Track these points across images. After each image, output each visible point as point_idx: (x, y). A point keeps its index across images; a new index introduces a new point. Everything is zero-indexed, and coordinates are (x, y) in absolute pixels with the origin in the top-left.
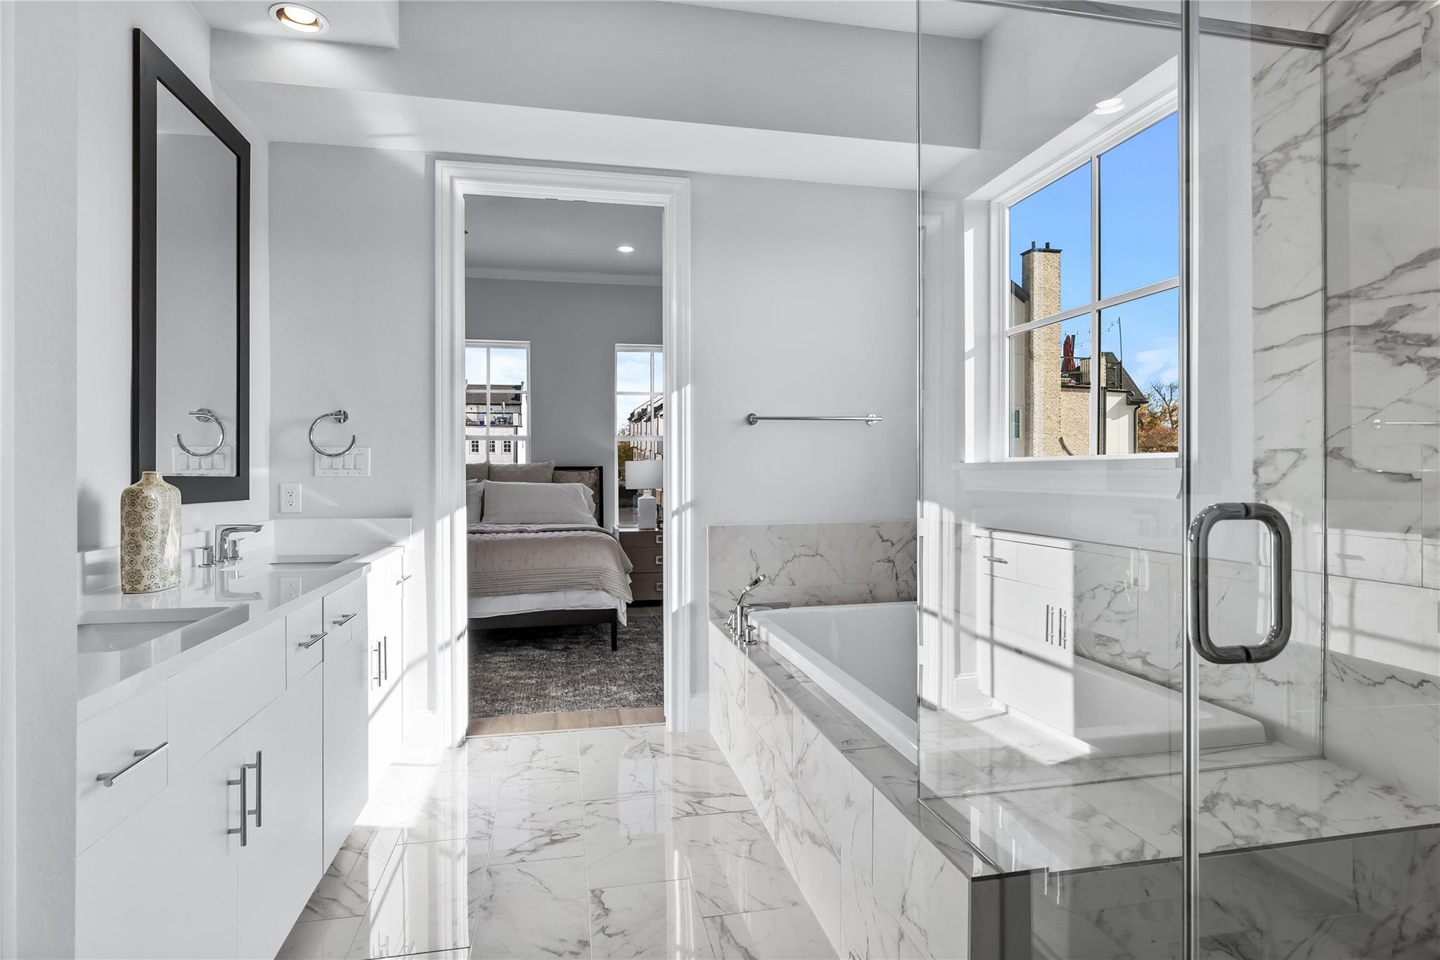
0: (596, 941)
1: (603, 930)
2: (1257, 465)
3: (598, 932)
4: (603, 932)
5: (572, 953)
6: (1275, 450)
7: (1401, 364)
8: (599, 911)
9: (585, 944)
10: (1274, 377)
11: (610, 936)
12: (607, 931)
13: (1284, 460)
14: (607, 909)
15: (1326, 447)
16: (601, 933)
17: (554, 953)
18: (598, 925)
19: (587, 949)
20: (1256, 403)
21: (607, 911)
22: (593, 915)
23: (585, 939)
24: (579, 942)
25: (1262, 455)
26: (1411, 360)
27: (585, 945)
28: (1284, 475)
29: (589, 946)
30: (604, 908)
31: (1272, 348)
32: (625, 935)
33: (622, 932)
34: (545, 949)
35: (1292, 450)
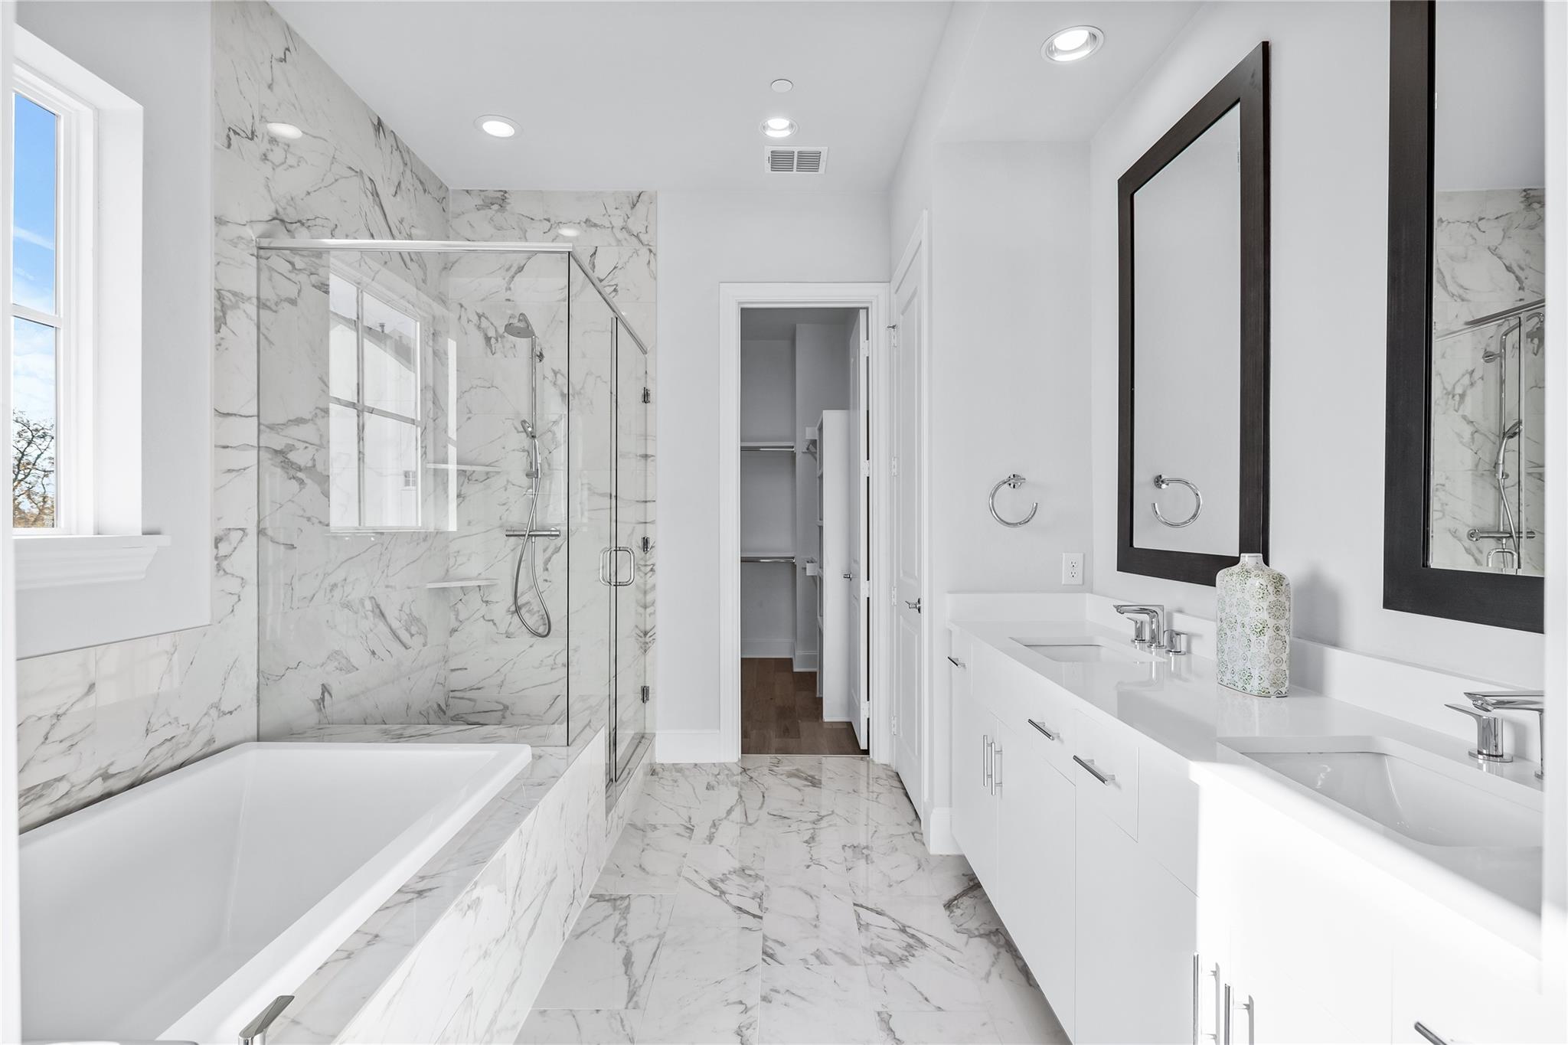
0: (753, 1000)
1: (746, 1010)
2: (218, 541)
3: (751, 1008)
4: (746, 1007)
5: (777, 992)
6: (229, 529)
7: (290, 479)
8: (747, 1033)
9: (765, 999)
10: (229, 471)
11: (741, 1003)
12: (742, 1007)
13: (235, 536)
14: (739, 1035)
15: (258, 527)
16: (749, 1006)
17: (793, 994)
18: (751, 1016)
19: (764, 994)
20: (216, 489)
21: (739, 1033)
22: (754, 1029)
23: (764, 1003)
24: (770, 1002)
25: (221, 533)
26: (294, 478)
27: (765, 997)
28: (235, 548)
29: (761, 997)
30: (742, 1036)
31: (228, 447)
32: (726, 1000)
33: (728, 1004)
34: (803, 999)
35: (239, 529)
